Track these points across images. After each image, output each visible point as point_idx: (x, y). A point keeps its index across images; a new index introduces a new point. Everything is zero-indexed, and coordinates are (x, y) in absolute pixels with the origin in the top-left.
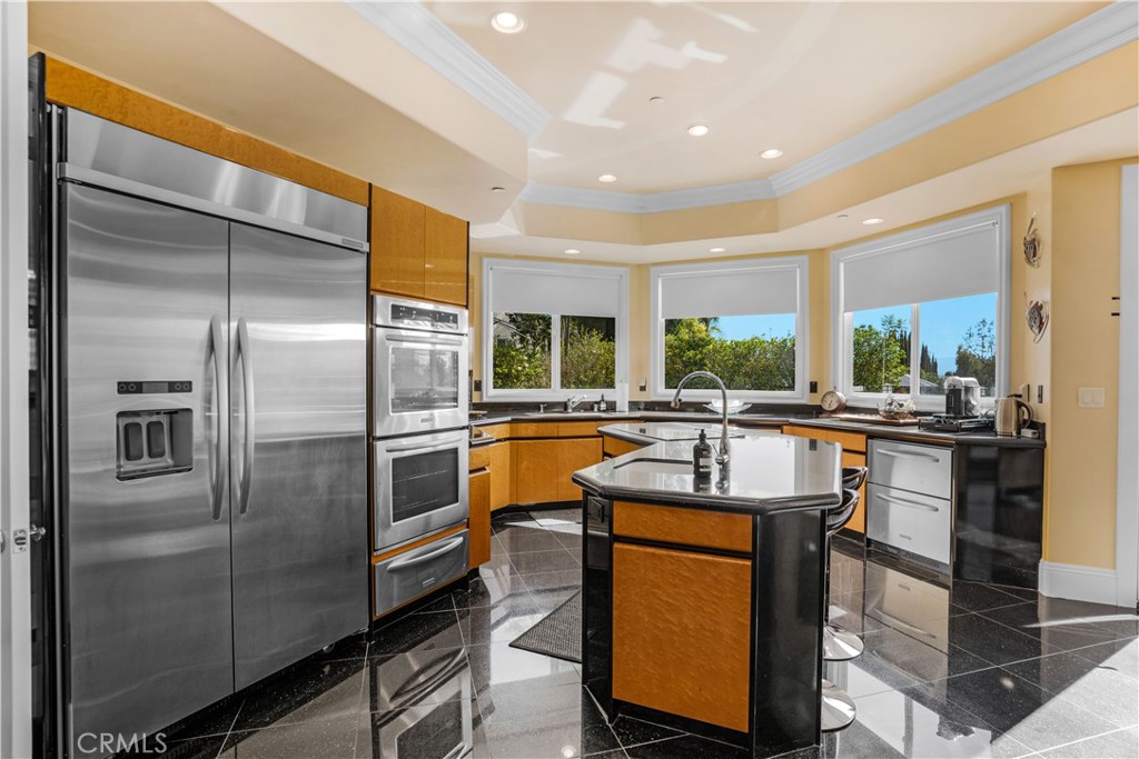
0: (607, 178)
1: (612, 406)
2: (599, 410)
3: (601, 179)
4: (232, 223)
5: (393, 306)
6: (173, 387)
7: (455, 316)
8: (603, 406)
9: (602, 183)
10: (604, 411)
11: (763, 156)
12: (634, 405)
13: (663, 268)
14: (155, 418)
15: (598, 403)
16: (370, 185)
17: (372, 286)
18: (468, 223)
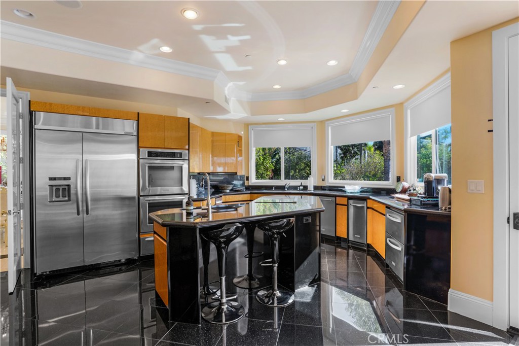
0: (277, 87)
1: (305, 188)
2: (300, 190)
3: (274, 87)
4: (84, 134)
5: (148, 152)
6: (65, 179)
7: (181, 154)
8: (301, 188)
9: (274, 88)
10: (302, 190)
11: (328, 64)
12: (316, 188)
13: (330, 122)
14: (64, 187)
15: (299, 186)
16: (138, 113)
17: (140, 146)
18: (189, 119)
